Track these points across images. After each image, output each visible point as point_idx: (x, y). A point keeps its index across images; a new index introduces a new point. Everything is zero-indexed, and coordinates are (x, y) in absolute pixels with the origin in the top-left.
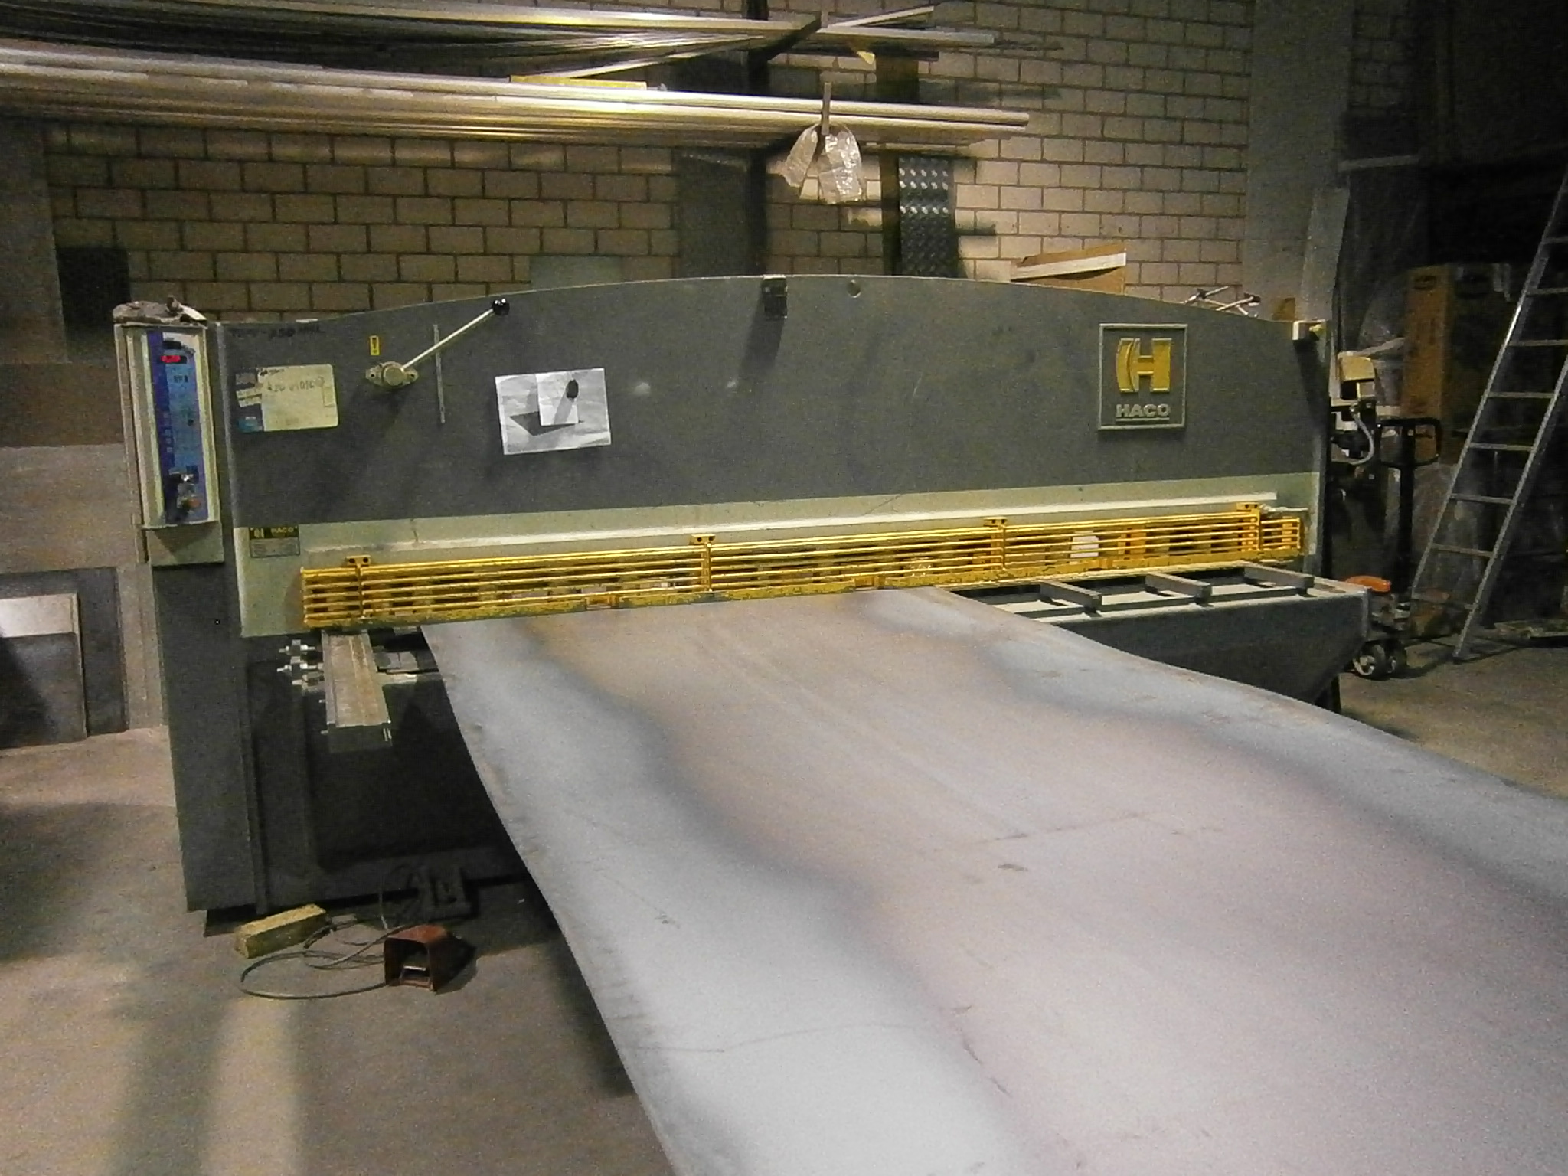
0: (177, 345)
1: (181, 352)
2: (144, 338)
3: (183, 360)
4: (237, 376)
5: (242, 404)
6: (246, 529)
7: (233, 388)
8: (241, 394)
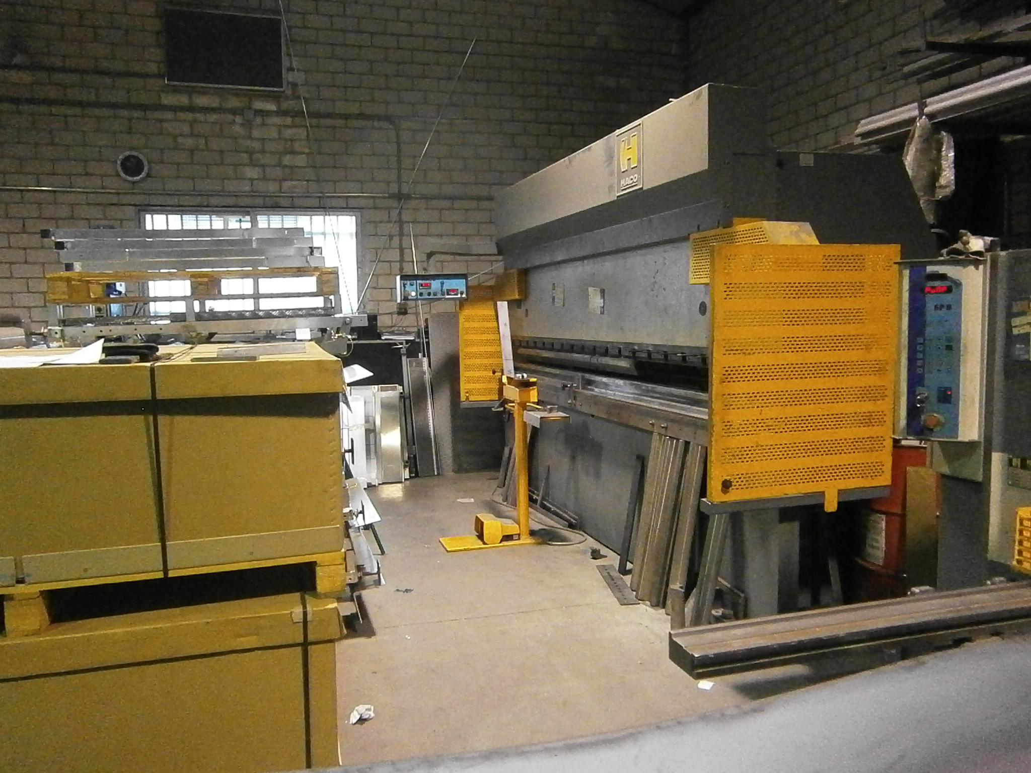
0: (943, 277)
1: (947, 283)
2: (906, 272)
3: (949, 290)
4: (1014, 303)
5: (1015, 332)
6: (1006, 456)
7: (1010, 315)
8: (1016, 321)
